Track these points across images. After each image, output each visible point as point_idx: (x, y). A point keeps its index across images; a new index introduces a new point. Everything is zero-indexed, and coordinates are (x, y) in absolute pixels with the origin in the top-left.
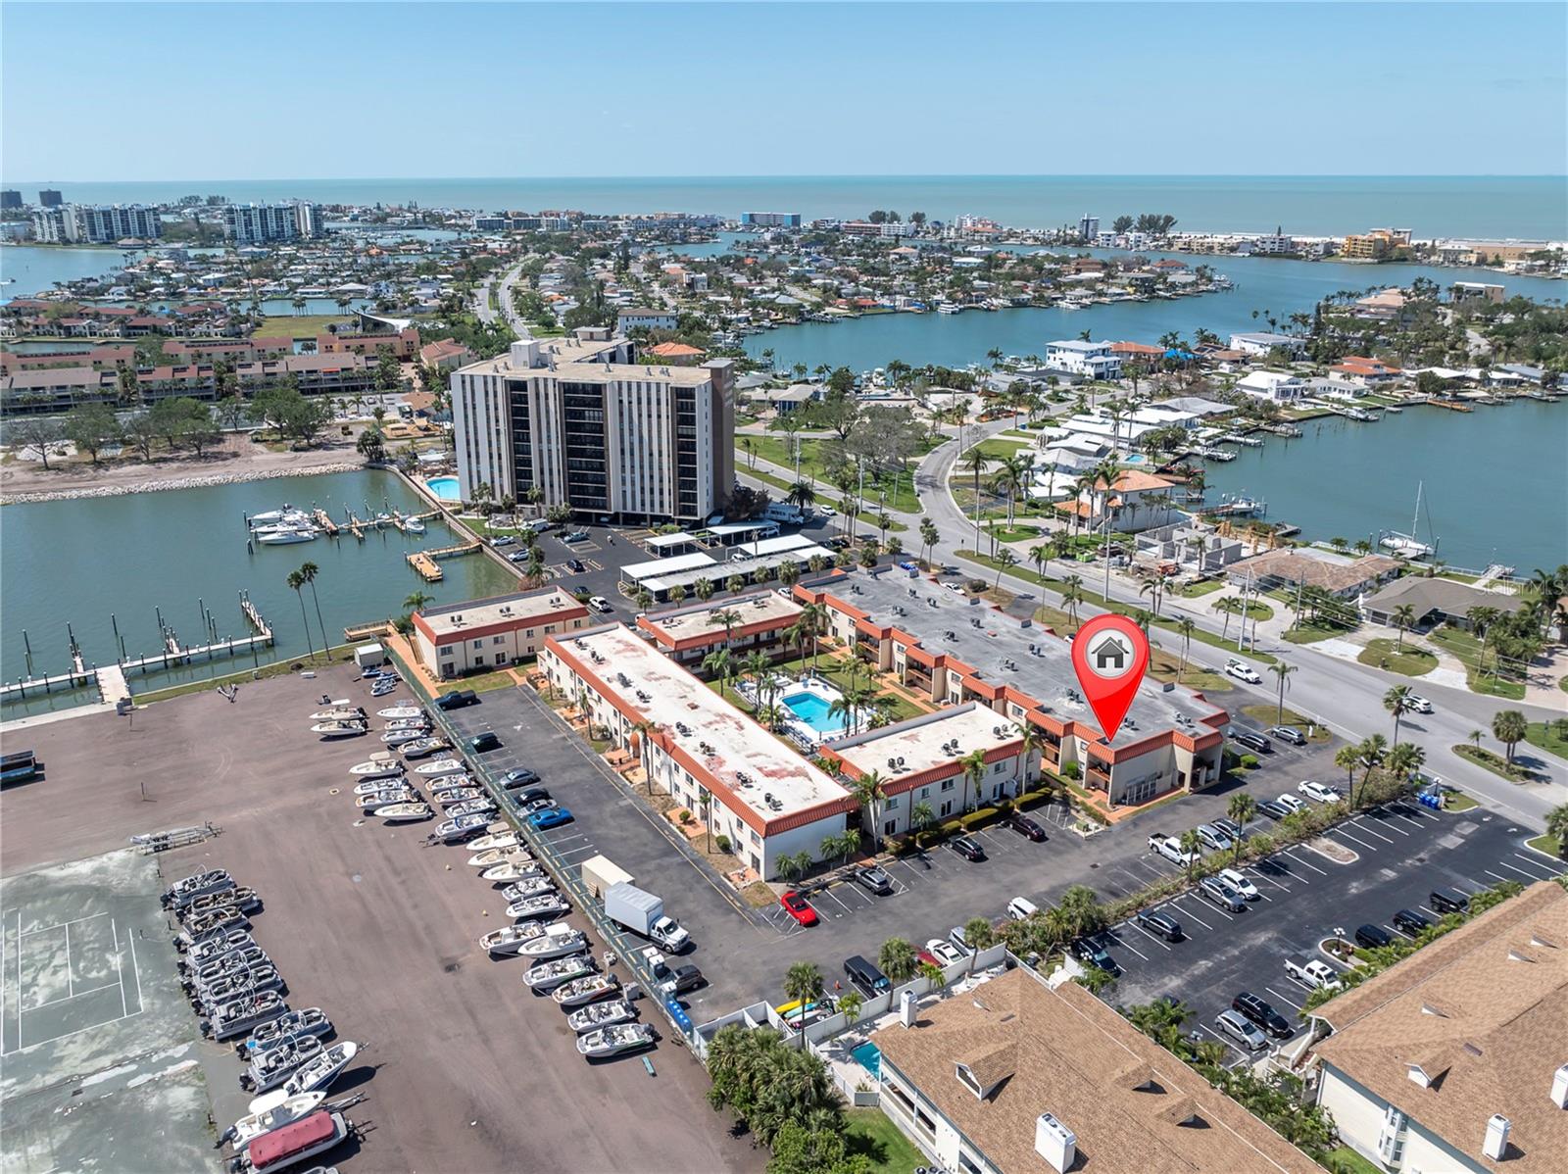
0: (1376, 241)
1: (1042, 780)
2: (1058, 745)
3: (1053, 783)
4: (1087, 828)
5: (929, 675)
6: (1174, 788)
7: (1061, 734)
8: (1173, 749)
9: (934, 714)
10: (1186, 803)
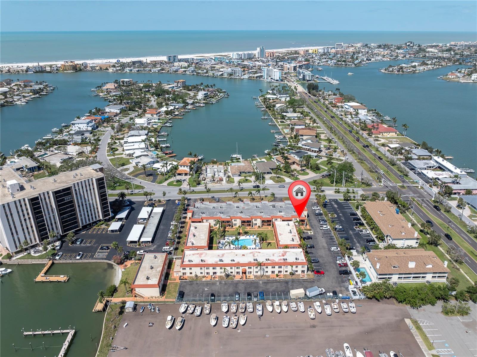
0: (72, 65)
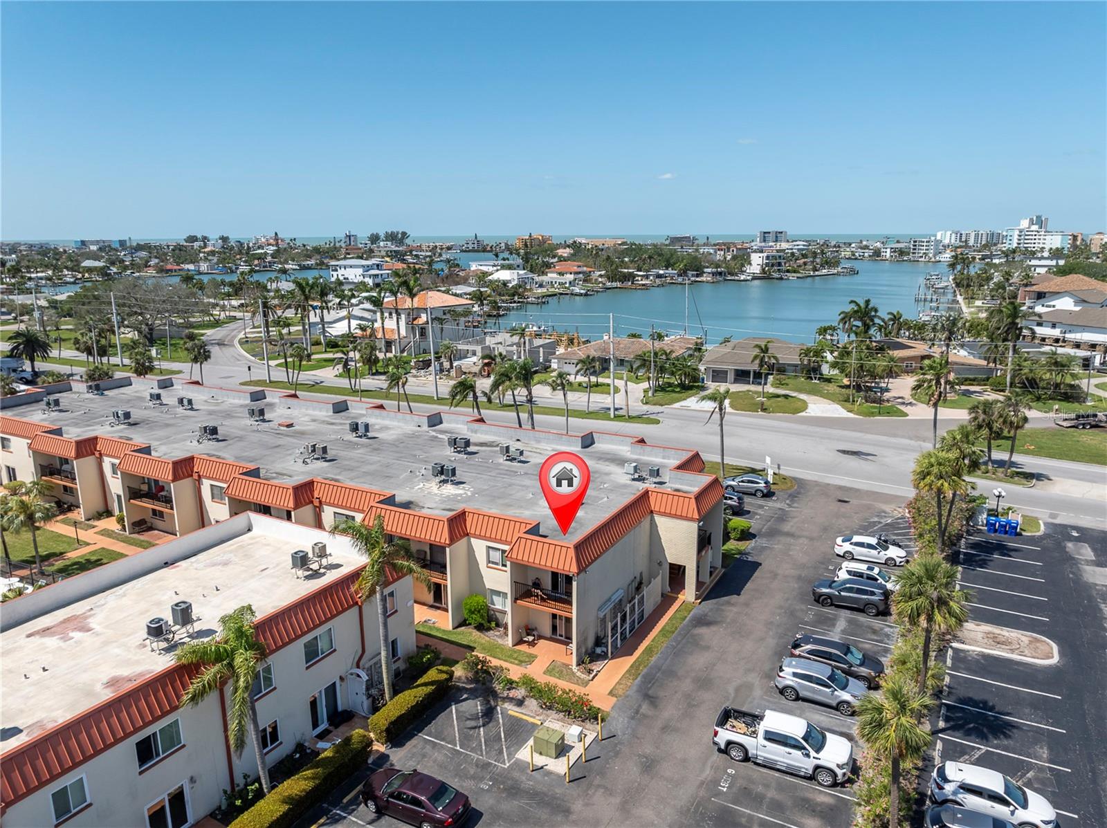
1: (423, 649)
2: (442, 568)
3: (446, 651)
4: (562, 749)
5: (168, 501)
6: (667, 601)
7: (444, 538)
8: (653, 525)
9: (137, 558)
10: (701, 621)
